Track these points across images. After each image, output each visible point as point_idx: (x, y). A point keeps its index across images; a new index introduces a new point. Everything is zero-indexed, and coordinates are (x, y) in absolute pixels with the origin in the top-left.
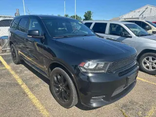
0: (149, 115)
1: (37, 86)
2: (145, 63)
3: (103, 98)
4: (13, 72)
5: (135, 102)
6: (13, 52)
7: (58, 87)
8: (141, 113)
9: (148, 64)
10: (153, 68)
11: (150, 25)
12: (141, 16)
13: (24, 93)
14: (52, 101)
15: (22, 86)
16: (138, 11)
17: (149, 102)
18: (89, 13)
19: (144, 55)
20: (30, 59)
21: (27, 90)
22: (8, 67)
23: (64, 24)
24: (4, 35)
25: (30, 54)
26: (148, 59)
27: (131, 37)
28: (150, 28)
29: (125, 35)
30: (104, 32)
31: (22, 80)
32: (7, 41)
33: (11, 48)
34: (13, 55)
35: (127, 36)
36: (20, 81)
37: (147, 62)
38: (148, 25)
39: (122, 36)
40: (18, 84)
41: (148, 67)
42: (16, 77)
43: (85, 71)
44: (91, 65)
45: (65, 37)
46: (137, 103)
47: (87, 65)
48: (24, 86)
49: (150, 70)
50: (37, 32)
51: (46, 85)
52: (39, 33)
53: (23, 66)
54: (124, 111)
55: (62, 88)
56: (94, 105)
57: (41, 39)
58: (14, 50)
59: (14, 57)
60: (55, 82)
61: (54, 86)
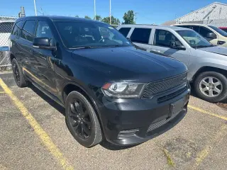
0: (201, 156)
1: (48, 117)
2: (203, 86)
3: (136, 133)
4: (14, 99)
5: (183, 140)
6: (16, 69)
7: (77, 119)
8: (190, 153)
9: (208, 88)
10: (214, 93)
11: (215, 32)
12: (206, 19)
13: (30, 127)
14: (68, 138)
15: (27, 118)
17: (204, 139)
19: (201, 75)
21: (34, 123)
22: (8, 91)
23: (87, 30)
24: (3, 45)
26: (207, 81)
27: (184, 49)
28: (215, 37)
29: (176, 46)
30: (146, 42)
31: (28, 109)
32: (7, 53)
33: (13, 63)
34: (15, 73)
35: (179, 47)
36: (24, 111)
37: (207, 84)
38: (211, 32)
39: (172, 48)
40: (21, 115)
41: (207, 92)
42: (19, 104)
43: (110, 95)
45: (86, 48)
46: (186, 141)
47: (112, 86)
48: (30, 118)
49: (209, 96)
50: (47, 40)
51: (62, 116)
52: (49, 41)
53: (30, 90)
54: (166, 151)
55: (81, 120)
56: (125, 141)
57: (52, 50)
58: (16, 66)
59: (17, 77)
60: (72, 112)
61: (71, 117)
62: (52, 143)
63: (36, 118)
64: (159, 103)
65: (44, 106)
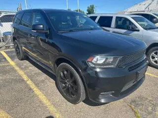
1: (43, 81)
3: (112, 94)
4: (17, 68)
5: (144, 98)
6: (17, 48)
7: (65, 83)
8: (150, 108)
9: (156, 59)
12: (147, 9)
13: (31, 89)
14: (59, 98)
15: (28, 82)
16: (144, 3)
18: (92, 7)
19: (152, 49)
20: (35, 55)
21: (33, 86)
22: (12, 63)
23: (68, 18)
24: (7, 31)
25: (34, 49)
26: (156, 53)
27: (138, 31)
29: (132, 28)
30: (109, 26)
32: (10, 37)
33: (15, 43)
34: (17, 50)
35: (134, 29)
36: (25, 77)
38: (155, 18)
39: (129, 30)
40: (23, 80)
41: (156, 62)
42: (21, 72)
43: (93, 66)
44: (99, 59)
46: (146, 99)
50: (42, 26)
52: (43, 26)
54: (133, 106)
55: (69, 84)
56: (103, 101)
57: (46, 33)
58: (17, 45)
59: (18, 53)
60: (62, 78)
61: (61, 82)
62: (48, 101)
63: (34, 83)
64: (130, 71)
65: (39, 73)
